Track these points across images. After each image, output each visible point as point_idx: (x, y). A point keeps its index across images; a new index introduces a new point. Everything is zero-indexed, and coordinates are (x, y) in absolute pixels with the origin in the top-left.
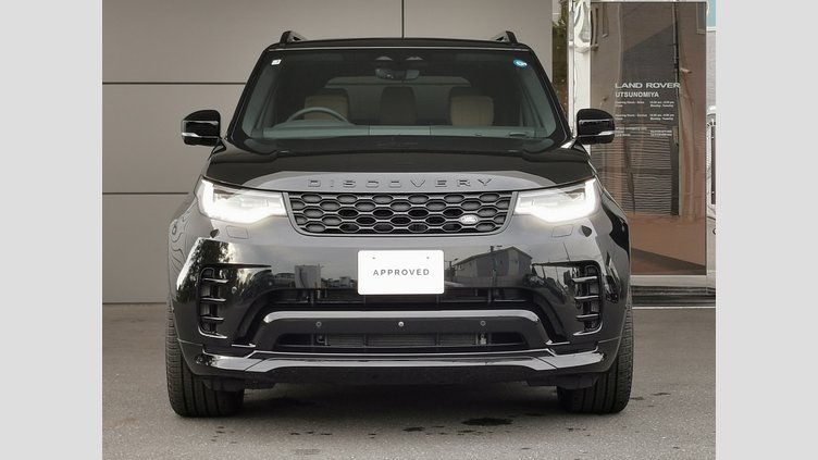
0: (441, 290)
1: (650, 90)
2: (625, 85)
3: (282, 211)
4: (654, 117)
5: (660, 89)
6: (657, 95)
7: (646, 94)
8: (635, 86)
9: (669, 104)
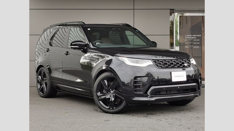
0: (186, 80)
1: (194, 37)
2: (188, 35)
3: (152, 64)
4: (195, 43)
5: (196, 37)
6: (195, 38)
7: (193, 38)
8: (190, 36)
9: (198, 40)
